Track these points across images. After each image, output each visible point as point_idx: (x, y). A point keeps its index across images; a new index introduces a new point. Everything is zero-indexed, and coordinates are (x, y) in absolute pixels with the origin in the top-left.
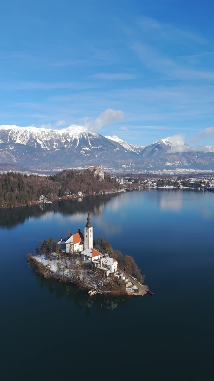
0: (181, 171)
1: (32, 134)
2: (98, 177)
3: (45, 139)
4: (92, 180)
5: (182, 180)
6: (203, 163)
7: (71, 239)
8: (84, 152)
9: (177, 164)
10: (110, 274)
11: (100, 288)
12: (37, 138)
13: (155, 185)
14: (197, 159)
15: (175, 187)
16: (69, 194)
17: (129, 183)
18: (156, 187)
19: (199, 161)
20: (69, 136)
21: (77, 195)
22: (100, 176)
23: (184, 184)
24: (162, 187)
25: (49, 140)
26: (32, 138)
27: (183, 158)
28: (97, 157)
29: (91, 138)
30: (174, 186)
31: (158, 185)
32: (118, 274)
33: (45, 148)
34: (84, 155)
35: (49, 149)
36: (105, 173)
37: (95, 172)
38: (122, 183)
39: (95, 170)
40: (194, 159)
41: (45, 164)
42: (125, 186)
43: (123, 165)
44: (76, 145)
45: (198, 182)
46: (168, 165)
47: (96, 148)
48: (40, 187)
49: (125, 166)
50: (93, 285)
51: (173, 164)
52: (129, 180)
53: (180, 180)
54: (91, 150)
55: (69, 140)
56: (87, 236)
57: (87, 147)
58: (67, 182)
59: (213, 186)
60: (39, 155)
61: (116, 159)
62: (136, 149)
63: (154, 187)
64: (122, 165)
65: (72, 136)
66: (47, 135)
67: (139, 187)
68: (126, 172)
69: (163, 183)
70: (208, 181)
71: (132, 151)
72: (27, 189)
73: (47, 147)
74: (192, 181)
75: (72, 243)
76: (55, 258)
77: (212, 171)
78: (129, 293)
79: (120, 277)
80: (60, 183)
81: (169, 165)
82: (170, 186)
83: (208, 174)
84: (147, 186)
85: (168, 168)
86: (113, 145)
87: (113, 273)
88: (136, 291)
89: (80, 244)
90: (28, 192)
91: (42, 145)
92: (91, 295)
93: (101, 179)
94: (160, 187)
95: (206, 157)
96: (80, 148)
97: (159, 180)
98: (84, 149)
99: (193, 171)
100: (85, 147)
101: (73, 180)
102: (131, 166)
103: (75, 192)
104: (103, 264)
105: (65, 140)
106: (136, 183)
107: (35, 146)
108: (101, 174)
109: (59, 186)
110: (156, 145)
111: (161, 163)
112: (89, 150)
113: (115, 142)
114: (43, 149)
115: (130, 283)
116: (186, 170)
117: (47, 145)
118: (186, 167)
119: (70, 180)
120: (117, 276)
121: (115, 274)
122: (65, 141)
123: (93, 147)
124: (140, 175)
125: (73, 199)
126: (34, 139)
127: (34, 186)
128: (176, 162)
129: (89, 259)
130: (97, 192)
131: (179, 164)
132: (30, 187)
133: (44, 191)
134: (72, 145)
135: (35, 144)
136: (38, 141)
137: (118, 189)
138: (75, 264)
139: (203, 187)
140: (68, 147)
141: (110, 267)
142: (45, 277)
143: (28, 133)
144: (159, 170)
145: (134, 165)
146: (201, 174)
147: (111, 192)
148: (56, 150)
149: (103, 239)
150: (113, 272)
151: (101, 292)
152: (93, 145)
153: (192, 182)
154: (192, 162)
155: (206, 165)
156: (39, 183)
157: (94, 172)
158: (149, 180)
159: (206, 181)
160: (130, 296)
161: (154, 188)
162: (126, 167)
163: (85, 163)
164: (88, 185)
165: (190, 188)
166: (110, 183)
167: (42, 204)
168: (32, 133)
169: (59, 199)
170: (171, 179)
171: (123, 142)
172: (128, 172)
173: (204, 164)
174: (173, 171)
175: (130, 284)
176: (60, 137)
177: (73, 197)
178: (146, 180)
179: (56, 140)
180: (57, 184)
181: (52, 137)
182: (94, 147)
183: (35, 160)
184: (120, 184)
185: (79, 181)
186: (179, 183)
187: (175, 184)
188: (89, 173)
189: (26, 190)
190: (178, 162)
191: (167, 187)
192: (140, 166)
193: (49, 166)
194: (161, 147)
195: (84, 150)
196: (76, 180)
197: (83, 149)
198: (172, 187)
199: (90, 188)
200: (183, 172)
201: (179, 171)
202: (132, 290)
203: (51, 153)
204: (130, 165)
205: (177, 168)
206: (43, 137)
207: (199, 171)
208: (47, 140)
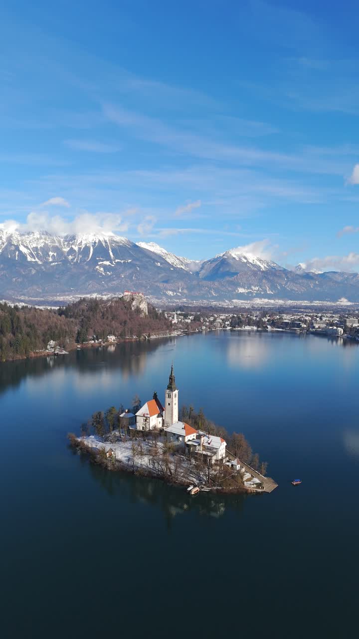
0: (262, 303)
1: (11, 236)
2: (138, 310)
3: (35, 245)
4: (128, 315)
5: (269, 316)
6: (296, 289)
7: (144, 409)
8: (102, 269)
9: (255, 290)
10: (217, 461)
11: (204, 483)
12: (20, 243)
13: (228, 325)
14: (286, 284)
15: (259, 329)
16: (93, 340)
17: (186, 321)
18: (229, 328)
19: (290, 286)
20: (76, 241)
21: (107, 340)
22: (142, 309)
23: (273, 323)
24: (239, 329)
25: (40, 247)
26: (10, 243)
27: (264, 281)
28: (125, 276)
29: (114, 245)
30: (258, 327)
31: (232, 325)
32: (228, 461)
33: (34, 260)
34: (101, 274)
35: (40, 263)
36: (148, 304)
37: (134, 303)
38: (175, 321)
39: (133, 299)
40: (282, 283)
41: (35, 287)
42: (180, 325)
43: (169, 292)
44: (88, 257)
45: (296, 320)
46: (240, 293)
47: (122, 261)
48: (46, 327)
49: (170, 293)
50: (191, 478)
51: (249, 290)
52: (186, 316)
53: (266, 317)
54: (113, 265)
55: (76, 248)
56: (169, 404)
57: (107, 260)
58: (88, 318)
59: (319, 327)
60: (24, 271)
61: (156, 282)
62: (187, 265)
63: (226, 328)
64: (167, 291)
65: (81, 242)
66: (38, 239)
67: (203, 328)
68: (173, 303)
69: (241, 322)
70: (310, 319)
71: (181, 268)
72: (25, 329)
73: (37, 260)
74: (285, 319)
75: (147, 414)
76: (119, 440)
77: (311, 303)
78: (249, 489)
79: (232, 465)
80: (77, 321)
81: (242, 292)
82: (252, 327)
83: (306, 307)
84: (215, 326)
85: (241, 296)
86: (151, 258)
87: (222, 460)
88: (259, 485)
89: (158, 417)
90: (28, 335)
91: (28, 256)
92: (193, 493)
93: (143, 314)
94: (236, 329)
95: (300, 281)
96: (94, 262)
97: (233, 317)
98: (101, 263)
99: (281, 302)
100: (103, 261)
101: (99, 316)
102: (180, 293)
103: (102, 335)
104: (204, 446)
105: (69, 247)
106: (197, 322)
107: (17, 257)
108: (143, 306)
109: (76, 324)
110: (221, 259)
111: (230, 289)
112: (109, 265)
113: (153, 253)
114: (31, 262)
115: (248, 474)
116: (270, 301)
117: (38, 255)
118: (270, 297)
119: (93, 315)
120: (228, 464)
121: (224, 461)
122: (69, 249)
123: (117, 261)
124: (200, 309)
125: (100, 346)
126: (14, 245)
127: (36, 326)
128: (253, 287)
129: (181, 439)
130: (139, 336)
131: (258, 290)
132: (30, 326)
133: (53, 333)
134: (80, 256)
135: (17, 253)
136: (22, 248)
137: (170, 331)
138: (156, 447)
139: (304, 328)
140: (74, 259)
141: (215, 450)
142: (109, 468)
143: (5, 234)
144: (226, 301)
145: (185, 291)
146: (294, 307)
147: (161, 336)
148: (53, 264)
149: (193, 409)
150: (220, 458)
151: (206, 489)
152: (116, 258)
153: (287, 321)
154: (279, 287)
155: (300, 293)
156: (44, 321)
157: (132, 302)
158: (216, 316)
159: (307, 318)
160: (251, 493)
161: (226, 330)
162: (172, 295)
163: (104, 286)
164: (123, 324)
165: (284, 330)
166: (157, 320)
167: (52, 355)
168: (12, 234)
169: (78, 348)
170: (251, 315)
171: (166, 254)
172: (177, 302)
173: (297, 291)
174: (249, 302)
175: (248, 476)
176: (59, 242)
177: (100, 343)
178: (213, 316)
179: (53, 247)
180: (72, 322)
181: (47, 242)
182: (119, 261)
183: (16, 280)
184: (173, 322)
185: (108, 317)
186: (265, 322)
187: (258, 323)
188: (124, 304)
189: (24, 332)
190: (257, 288)
191: (248, 328)
192: (196, 293)
193: (41, 291)
194: (228, 263)
195: (101, 266)
196: (103, 315)
197: (99, 263)
198: (255, 328)
199: (126, 329)
200: (265, 305)
201: (258, 302)
202: (253, 484)
203: (44, 270)
204: (180, 291)
205: (255, 297)
206: (30, 242)
207: (290, 302)
208: (36, 248)
